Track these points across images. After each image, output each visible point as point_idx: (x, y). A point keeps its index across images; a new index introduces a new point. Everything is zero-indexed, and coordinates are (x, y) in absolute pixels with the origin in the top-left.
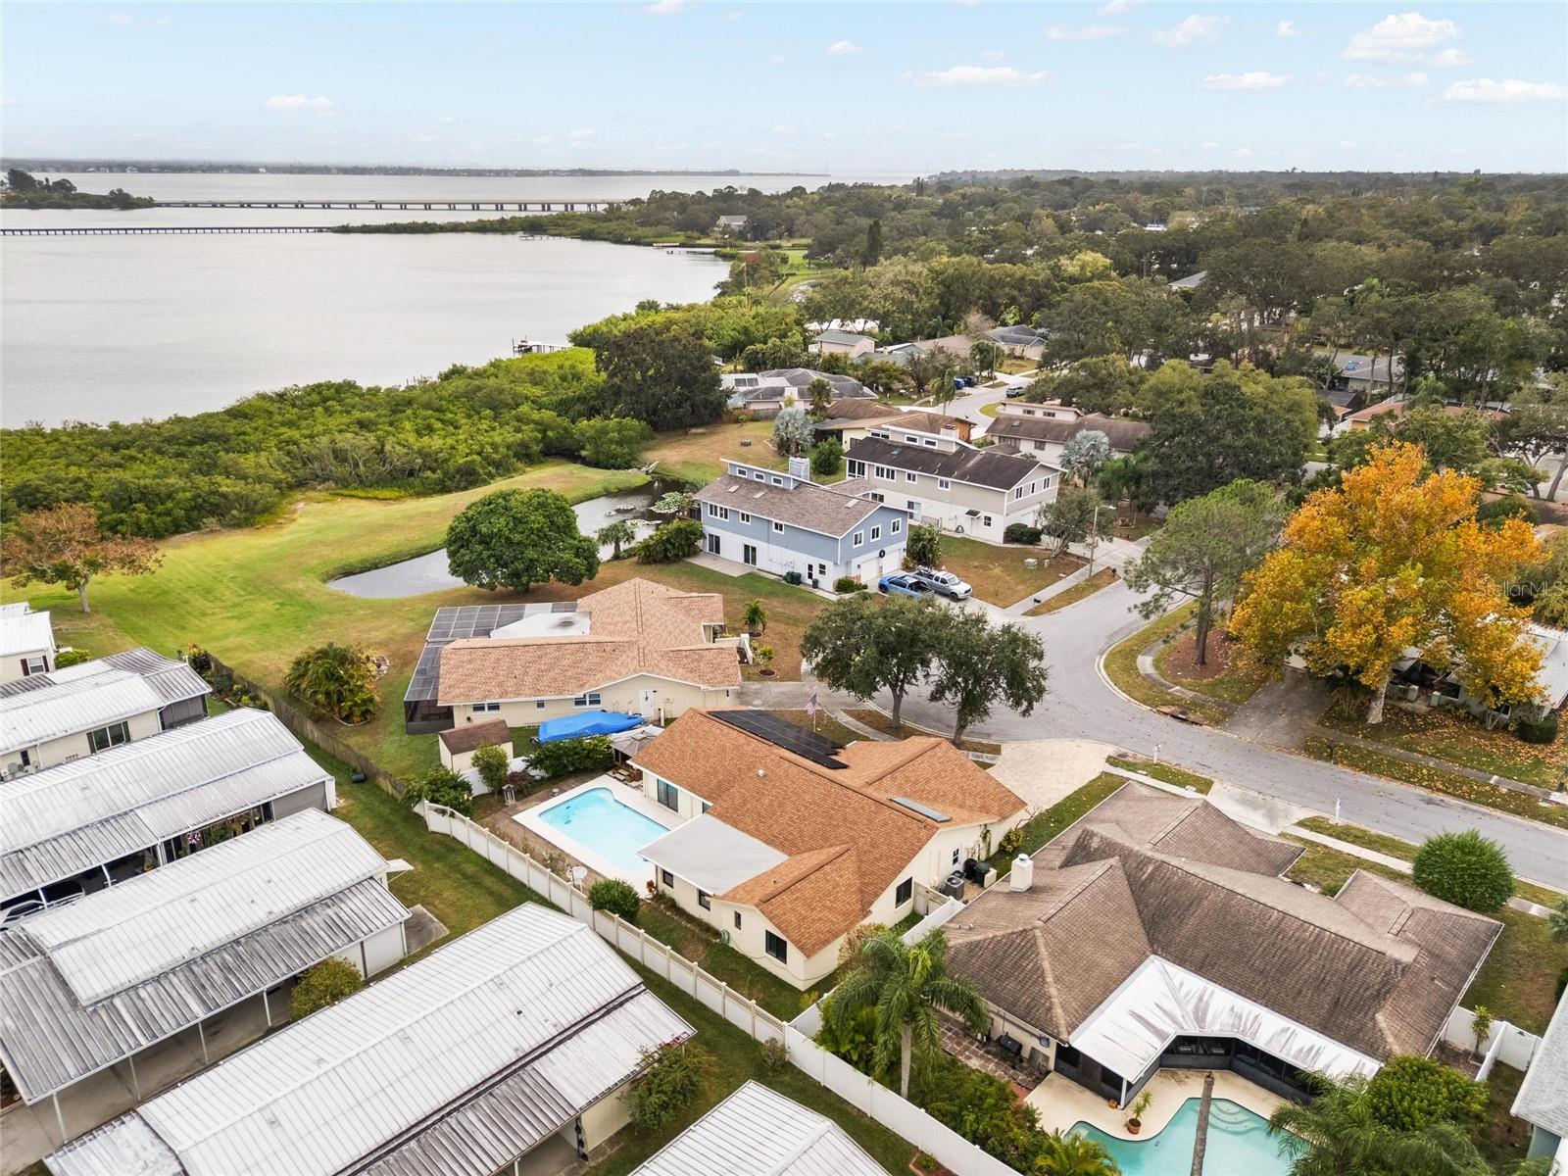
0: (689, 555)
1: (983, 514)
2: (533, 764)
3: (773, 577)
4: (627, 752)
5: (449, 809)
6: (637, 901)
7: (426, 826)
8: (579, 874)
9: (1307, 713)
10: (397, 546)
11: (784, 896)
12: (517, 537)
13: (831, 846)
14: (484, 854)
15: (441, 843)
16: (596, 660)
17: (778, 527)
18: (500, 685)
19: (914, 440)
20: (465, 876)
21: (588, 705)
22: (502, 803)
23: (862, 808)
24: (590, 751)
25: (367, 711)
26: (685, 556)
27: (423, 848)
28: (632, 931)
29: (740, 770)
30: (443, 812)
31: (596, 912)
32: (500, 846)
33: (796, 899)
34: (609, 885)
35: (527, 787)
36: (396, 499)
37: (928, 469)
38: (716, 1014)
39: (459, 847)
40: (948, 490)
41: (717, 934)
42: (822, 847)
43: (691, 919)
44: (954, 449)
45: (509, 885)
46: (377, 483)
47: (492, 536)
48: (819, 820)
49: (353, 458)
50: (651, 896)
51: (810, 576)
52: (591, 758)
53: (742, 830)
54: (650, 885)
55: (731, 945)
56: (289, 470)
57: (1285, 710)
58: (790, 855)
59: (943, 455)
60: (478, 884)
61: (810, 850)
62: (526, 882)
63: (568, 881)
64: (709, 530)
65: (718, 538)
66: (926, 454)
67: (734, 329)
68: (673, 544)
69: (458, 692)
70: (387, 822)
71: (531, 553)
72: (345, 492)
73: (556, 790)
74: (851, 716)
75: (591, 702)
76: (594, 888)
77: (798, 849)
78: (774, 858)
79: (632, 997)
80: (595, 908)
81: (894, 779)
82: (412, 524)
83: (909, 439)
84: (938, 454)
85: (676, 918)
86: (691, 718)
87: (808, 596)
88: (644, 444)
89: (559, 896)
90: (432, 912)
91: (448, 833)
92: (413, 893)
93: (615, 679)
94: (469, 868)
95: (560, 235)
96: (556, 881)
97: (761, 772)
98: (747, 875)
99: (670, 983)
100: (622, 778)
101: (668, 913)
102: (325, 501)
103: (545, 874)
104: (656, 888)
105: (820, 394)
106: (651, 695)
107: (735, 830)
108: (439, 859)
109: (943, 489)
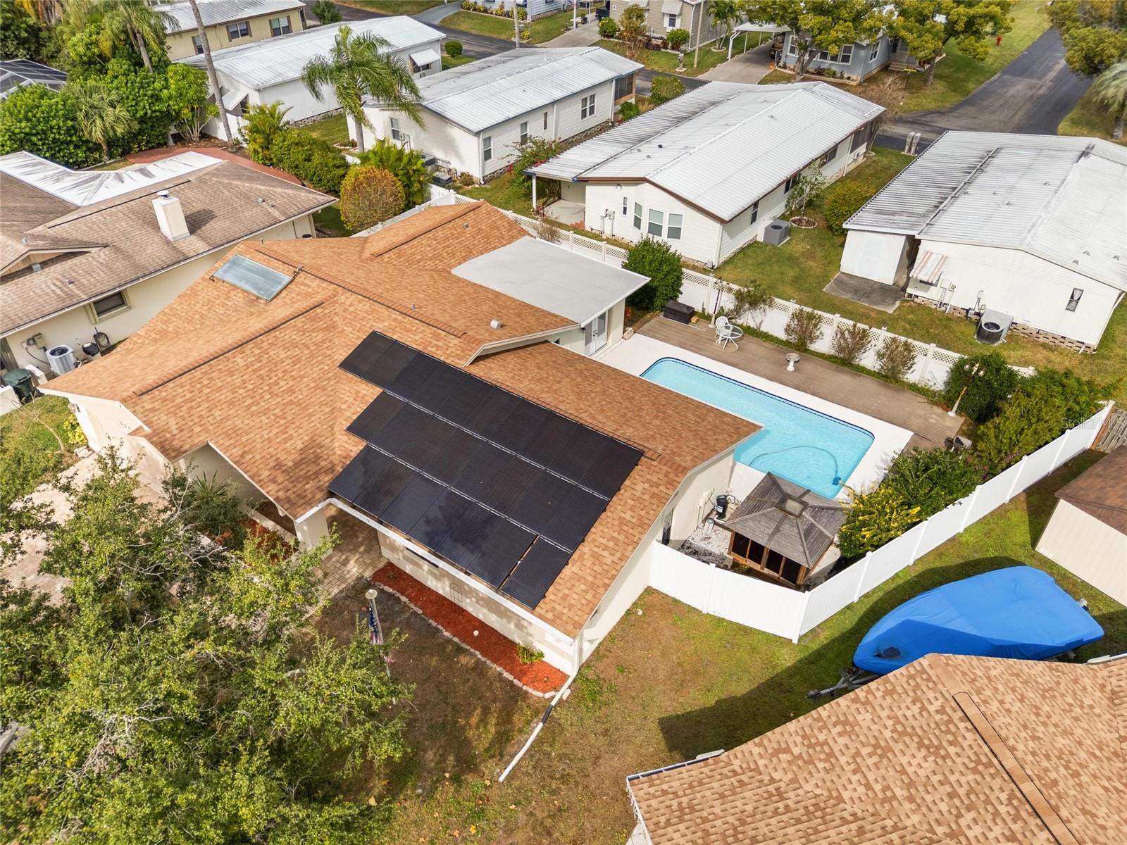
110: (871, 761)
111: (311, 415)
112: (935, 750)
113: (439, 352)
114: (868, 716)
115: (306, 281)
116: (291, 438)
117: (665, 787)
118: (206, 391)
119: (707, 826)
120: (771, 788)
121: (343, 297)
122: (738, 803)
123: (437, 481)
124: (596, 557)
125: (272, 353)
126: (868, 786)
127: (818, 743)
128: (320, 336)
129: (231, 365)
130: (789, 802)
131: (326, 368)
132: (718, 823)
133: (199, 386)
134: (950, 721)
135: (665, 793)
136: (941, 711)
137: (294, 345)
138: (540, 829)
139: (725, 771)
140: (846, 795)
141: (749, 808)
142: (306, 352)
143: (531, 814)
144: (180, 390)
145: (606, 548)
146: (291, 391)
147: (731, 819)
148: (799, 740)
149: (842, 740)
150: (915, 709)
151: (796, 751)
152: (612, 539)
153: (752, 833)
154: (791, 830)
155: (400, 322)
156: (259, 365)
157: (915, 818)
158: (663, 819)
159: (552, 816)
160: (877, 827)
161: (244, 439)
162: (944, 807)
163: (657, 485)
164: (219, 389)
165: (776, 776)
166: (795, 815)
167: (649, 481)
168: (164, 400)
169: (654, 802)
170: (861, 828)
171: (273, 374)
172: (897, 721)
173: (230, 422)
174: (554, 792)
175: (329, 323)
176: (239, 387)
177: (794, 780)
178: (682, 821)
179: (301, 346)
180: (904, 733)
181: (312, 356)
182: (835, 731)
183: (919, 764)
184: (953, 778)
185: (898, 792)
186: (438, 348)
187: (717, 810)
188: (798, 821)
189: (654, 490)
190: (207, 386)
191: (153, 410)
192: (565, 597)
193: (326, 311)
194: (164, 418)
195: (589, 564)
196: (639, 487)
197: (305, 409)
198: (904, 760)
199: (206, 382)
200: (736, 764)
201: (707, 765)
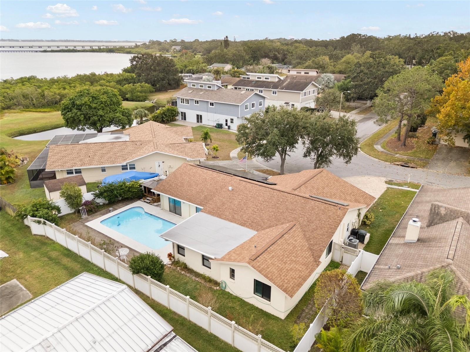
0: (173, 121)
1: (291, 104)
2: (97, 196)
3: (210, 127)
4: (150, 187)
5: (42, 220)
6: (162, 266)
7: (30, 232)
8: (123, 252)
9: (461, 160)
10: (45, 124)
11: (264, 255)
12: (94, 105)
13: (282, 224)
14: (64, 245)
15: (38, 241)
16: (132, 149)
17: (212, 104)
18: (81, 160)
19: (260, 78)
20: (50, 259)
21: (129, 170)
22: (80, 217)
24: (129, 188)
25: (9, 177)
26: (171, 121)
27: (26, 244)
28: (160, 287)
29: (216, 189)
30: (39, 222)
31: (135, 276)
32: (73, 239)
33: (273, 257)
34: (143, 258)
35: (94, 208)
36: (49, 112)
37: (267, 87)
38: (226, 344)
39: (50, 242)
40: (276, 95)
41: (216, 283)
42: (277, 225)
43: (197, 275)
44: (277, 80)
45: (79, 262)
46: (41, 107)
47: (81, 105)
48: (271, 210)
49: (31, 98)
50: (170, 263)
51: (226, 125)
52: (131, 192)
53: (224, 219)
54: (170, 255)
55: (227, 290)
56: (3, 102)
57: (452, 160)
58: (257, 231)
59: (273, 82)
60: (58, 263)
61: (270, 227)
62: (89, 259)
63: (115, 256)
64: (180, 110)
65: (185, 113)
66: (266, 83)
67: (182, 66)
68: (165, 115)
69: (57, 164)
70: (7, 231)
71: (101, 112)
72: (27, 110)
73: (111, 209)
74: (259, 171)
75: (130, 168)
76: (133, 260)
77: (262, 227)
78: (248, 234)
79: (165, 345)
80: (134, 273)
81: (306, 187)
82: (54, 117)
83: (258, 78)
84: (270, 82)
85: (188, 275)
86: (185, 167)
87: (226, 132)
88: (151, 94)
89: (111, 267)
90: (22, 284)
91: (44, 234)
92: (12, 272)
93: (142, 155)
94: (54, 254)
95: (120, 53)
96: (108, 258)
97: (230, 188)
98: (234, 245)
99: (190, 321)
100: (149, 201)
101: (183, 272)
102: (18, 112)
103: (101, 253)
104: (174, 257)
105: (217, 74)
106: (161, 164)
107: (220, 220)
108: (35, 250)
109: (274, 95)
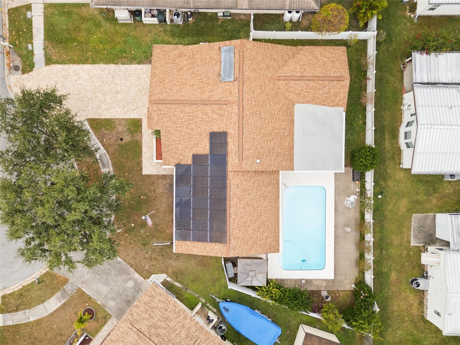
23: (250, 89)
58: (294, 105)
110: (180, 325)
111: (190, 141)
112: (187, 336)
113: (231, 159)
114: (189, 321)
115: (236, 86)
116: (180, 144)
117: (156, 289)
118: (171, 114)
119: (151, 302)
120: (167, 308)
121: (235, 107)
122: (160, 304)
123: (192, 193)
124: (195, 246)
125: (198, 113)
126: (175, 326)
127: (180, 313)
128: (216, 116)
129: (184, 109)
130: (165, 313)
131: (208, 129)
132: (153, 304)
133: (171, 111)
134: (194, 338)
135: (155, 290)
136: (195, 336)
137: (206, 114)
138: (150, 258)
139: (166, 297)
140: (172, 322)
141: (160, 307)
142: (207, 119)
143: (152, 254)
144: (165, 109)
145: (198, 248)
146: (192, 129)
147: (155, 305)
148: (179, 309)
149: (182, 318)
150: (194, 330)
151: (176, 310)
152: (200, 248)
153: (154, 310)
154: (159, 316)
155: (235, 137)
156: (191, 114)
157: (173, 336)
158: (148, 294)
159: (154, 258)
160: (168, 330)
161: (169, 136)
162: (177, 341)
163: (220, 251)
164: (175, 116)
165: (170, 308)
166: (163, 315)
167: (220, 249)
168: (159, 109)
169: (151, 289)
170: (167, 328)
171: (192, 120)
172: (190, 328)
173: (169, 128)
174: (159, 255)
175: (223, 113)
176: (180, 119)
177: (171, 312)
178: (150, 297)
179: (208, 116)
180: (188, 330)
181: (208, 122)
182: (183, 316)
183: (183, 334)
184: (183, 341)
185: (177, 332)
186: (232, 157)
187: (156, 302)
188: (162, 317)
189: (218, 251)
190: (172, 112)
191: (154, 111)
192: (182, 245)
193: (226, 108)
194: (155, 115)
195: (192, 246)
196: (217, 247)
197: (191, 138)
198: (183, 331)
199: (173, 111)
200: (169, 299)
201: (166, 293)
